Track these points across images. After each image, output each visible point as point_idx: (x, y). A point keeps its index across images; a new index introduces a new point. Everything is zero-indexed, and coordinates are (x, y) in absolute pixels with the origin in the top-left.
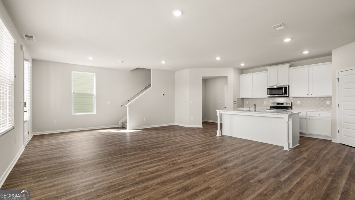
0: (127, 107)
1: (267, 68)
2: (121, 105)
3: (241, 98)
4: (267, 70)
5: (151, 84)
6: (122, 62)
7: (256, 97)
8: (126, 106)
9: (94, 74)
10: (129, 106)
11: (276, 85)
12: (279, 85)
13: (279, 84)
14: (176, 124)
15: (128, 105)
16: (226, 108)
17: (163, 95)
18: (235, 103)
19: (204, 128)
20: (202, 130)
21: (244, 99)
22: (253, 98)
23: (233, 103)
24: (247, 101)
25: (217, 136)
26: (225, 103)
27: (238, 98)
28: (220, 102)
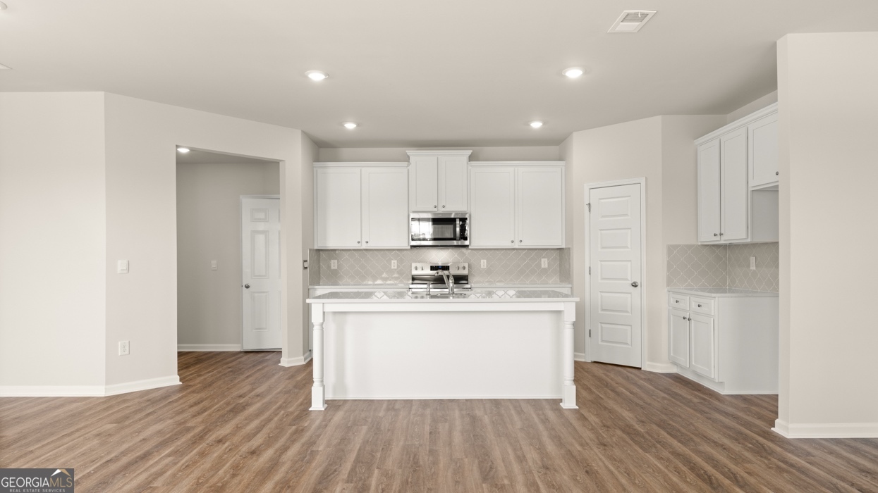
1: (411, 152)
3: (316, 248)
4: (407, 159)
7: (372, 245)
11: (436, 209)
12: (441, 210)
13: (444, 207)
16: (247, 287)
18: (306, 268)
19: (191, 389)
20: (180, 398)
21: (321, 253)
22: (362, 248)
23: (301, 268)
24: (332, 261)
25: (310, 409)
26: (246, 269)
27: (310, 250)
28: (214, 263)
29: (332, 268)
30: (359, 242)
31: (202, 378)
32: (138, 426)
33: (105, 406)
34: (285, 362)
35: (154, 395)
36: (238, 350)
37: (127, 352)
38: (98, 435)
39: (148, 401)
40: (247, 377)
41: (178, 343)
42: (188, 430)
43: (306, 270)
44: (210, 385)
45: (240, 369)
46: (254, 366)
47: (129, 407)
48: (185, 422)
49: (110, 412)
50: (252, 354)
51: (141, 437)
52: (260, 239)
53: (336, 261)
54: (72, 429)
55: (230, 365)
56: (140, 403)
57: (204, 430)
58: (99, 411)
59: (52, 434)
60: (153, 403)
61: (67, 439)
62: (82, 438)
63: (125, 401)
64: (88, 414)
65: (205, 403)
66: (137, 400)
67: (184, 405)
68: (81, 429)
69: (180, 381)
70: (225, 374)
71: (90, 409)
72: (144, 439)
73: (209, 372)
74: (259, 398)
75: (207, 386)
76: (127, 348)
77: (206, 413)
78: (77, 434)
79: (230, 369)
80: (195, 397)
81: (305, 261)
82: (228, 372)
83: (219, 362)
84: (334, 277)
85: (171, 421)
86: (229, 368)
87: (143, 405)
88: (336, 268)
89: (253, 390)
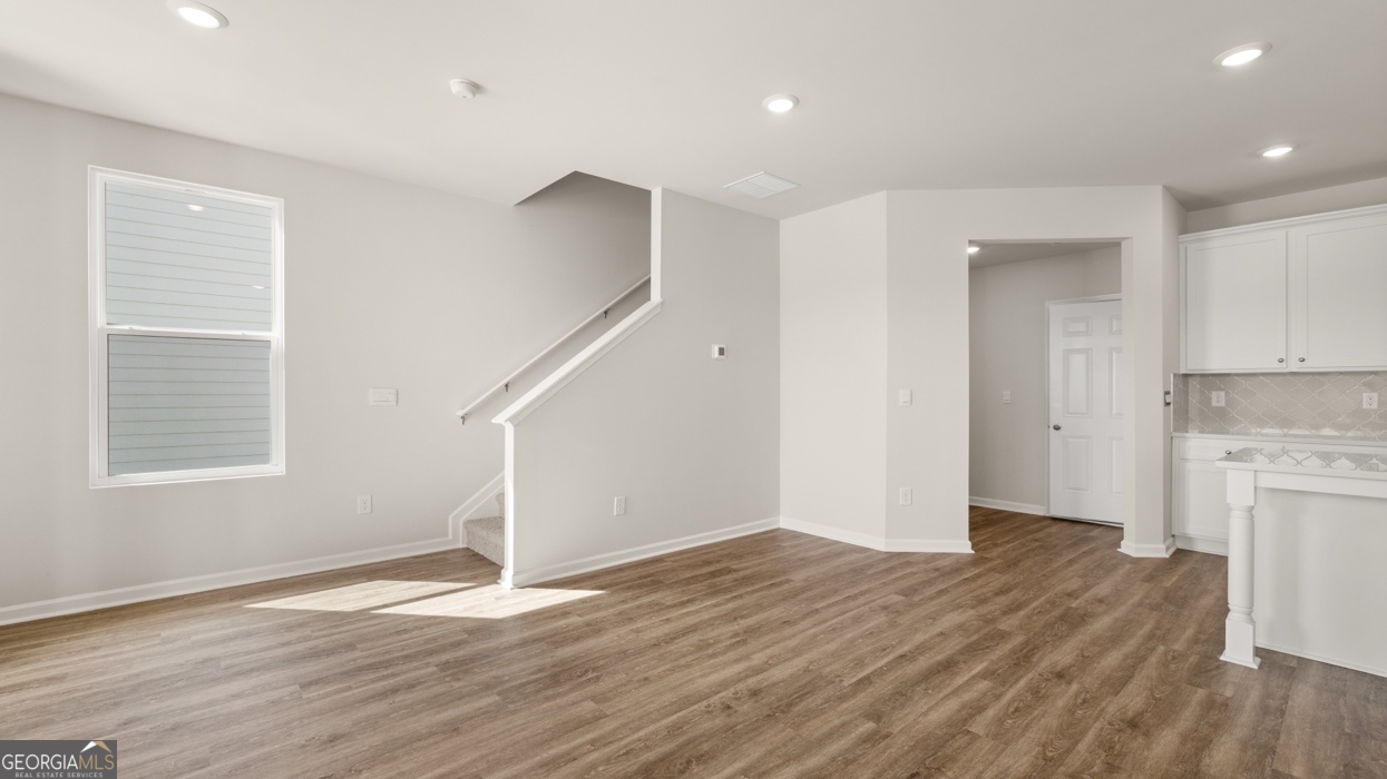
0: (501, 428)
2: (461, 413)
3: (1183, 371)
5: (649, 281)
6: (475, 88)
8: (494, 421)
9: (275, 205)
10: (519, 421)
14: (785, 522)
15: (510, 420)
16: (1057, 428)
17: (721, 351)
18: (1168, 404)
19: (989, 565)
20: (978, 576)
21: (1190, 379)
22: (1288, 370)
23: (1162, 403)
24: (1214, 393)
25: (1222, 658)
26: (1056, 404)
27: (1175, 375)
28: (1007, 395)
29: (1214, 404)
30: (1281, 361)
31: (1001, 549)
32: (931, 607)
33: (888, 565)
34: (1129, 547)
35: (940, 563)
36: (1041, 513)
37: (909, 502)
38: (885, 608)
39: (937, 570)
40: (1071, 562)
41: (970, 494)
42: (1003, 636)
43: (1167, 408)
44: (1015, 564)
45: (1055, 546)
46: (1074, 544)
47: (914, 574)
48: (993, 621)
49: (894, 576)
50: (1064, 524)
51: (937, 629)
52: (1078, 361)
53: (1223, 394)
54: (856, 590)
55: (1037, 536)
56: (926, 571)
57: (1026, 643)
58: (882, 572)
59: (836, 592)
60: (943, 575)
61: (851, 604)
62: (867, 607)
63: (908, 564)
64: (870, 572)
65: (1014, 594)
66: (923, 566)
67: (985, 590)
68: (862, 593)
69: (973, 548)
70: (1032, 550)
71: (871, 566)
72: (942, 634)
73: (1008, 542)
74: (1104, 607)
75: (1011, 564)
76: (909, 497)
77: (1022, 613)
78: (861, 600)
79: (1038, 544)
80: (998, 581)
81: (1167, 393)
82: (1037, 547)
83: (1017, 528)
84: (1218, 421)
85: (972, 612)
86: (1036, 540)
87: (932, 575)
88: (1222, 404)
89: (1086, 588)
